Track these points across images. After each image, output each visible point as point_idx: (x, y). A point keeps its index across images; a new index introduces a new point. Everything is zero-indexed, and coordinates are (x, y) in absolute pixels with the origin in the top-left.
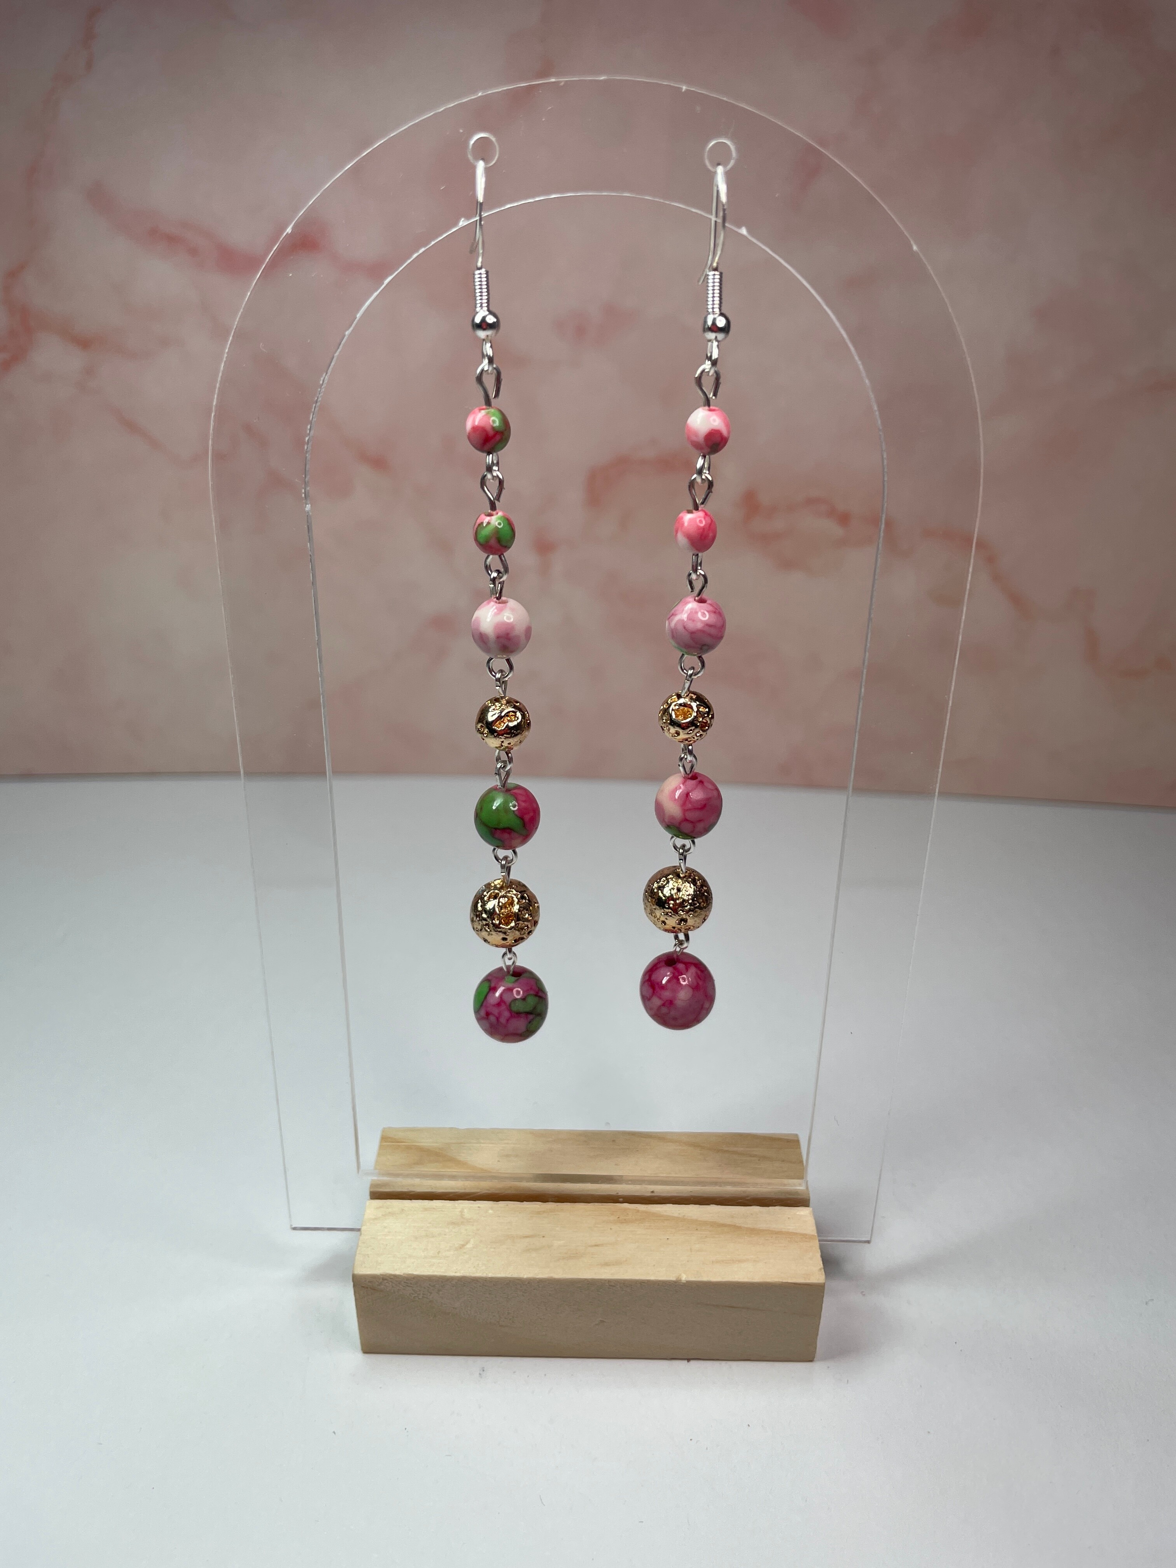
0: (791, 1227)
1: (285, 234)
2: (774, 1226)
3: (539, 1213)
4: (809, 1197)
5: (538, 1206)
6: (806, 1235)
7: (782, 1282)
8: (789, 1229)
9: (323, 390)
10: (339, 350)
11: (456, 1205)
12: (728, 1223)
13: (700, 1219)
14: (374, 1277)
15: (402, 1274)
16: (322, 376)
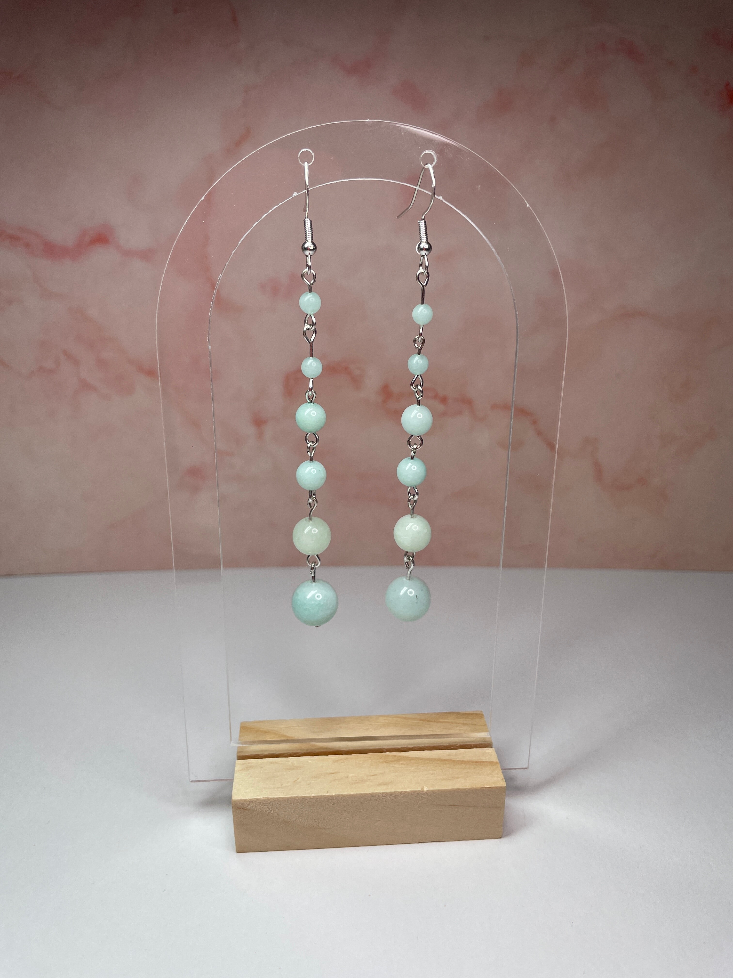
0: (484, 759)
1: (201, 200)
2: (474, 759)
3: (338, 761)
4: (492, 742)
5: (338, 757)
6: (493, 762)
7: (482, 788)
8: (483, 760)
9: (219, 283)
10: (228, 262)
11: (289, 760)
12: (448, 759)
13: (431, 758)
14: (245, 800)
15: (261, 797)
16: (219, 275)
